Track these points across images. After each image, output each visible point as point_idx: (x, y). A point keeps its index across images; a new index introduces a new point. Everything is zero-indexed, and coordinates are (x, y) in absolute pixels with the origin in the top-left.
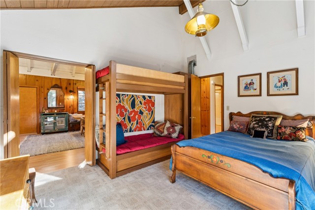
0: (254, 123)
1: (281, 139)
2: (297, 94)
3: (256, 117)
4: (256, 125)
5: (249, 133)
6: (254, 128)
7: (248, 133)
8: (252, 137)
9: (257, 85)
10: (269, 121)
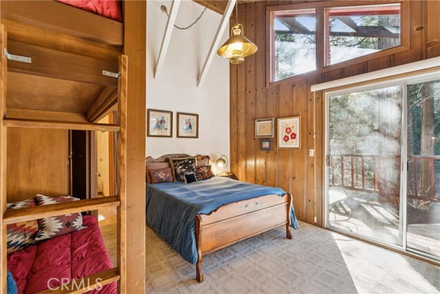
0: (180, 167)
1: (204, 179)
2: (197, 137)
3: (179, 161)
4: (184, 170)
5: (180, 180)
6: (182, 173)
7: (178, 180)
8: (186, 182)
9: (168, 125)
10: (192, 163)
